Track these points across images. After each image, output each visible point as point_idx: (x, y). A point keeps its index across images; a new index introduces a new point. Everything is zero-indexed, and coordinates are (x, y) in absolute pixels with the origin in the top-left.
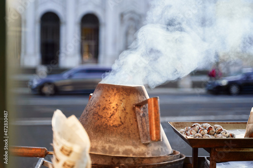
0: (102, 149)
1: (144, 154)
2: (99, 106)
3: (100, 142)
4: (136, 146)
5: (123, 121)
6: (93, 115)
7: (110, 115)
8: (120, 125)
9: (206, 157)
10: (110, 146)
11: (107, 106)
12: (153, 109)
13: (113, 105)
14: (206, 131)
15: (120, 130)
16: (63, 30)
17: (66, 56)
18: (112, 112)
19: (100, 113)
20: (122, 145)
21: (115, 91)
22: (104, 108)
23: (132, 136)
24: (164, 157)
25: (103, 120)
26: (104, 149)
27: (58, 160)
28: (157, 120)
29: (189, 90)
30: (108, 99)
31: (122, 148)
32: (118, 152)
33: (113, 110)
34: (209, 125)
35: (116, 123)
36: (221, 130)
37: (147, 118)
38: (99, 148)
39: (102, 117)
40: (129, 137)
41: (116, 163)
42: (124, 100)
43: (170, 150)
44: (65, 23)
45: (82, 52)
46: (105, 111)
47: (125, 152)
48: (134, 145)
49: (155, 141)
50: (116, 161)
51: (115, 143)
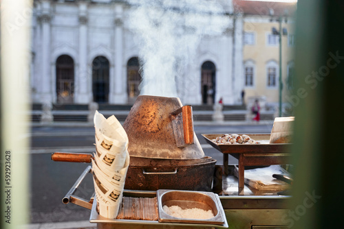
0: (142, 152)
1: (179, 157)
2: (139, 115)
3: (140, 146)
4: (172, 150)
5: (160, 128)
6: (134, 123)
7: (148, 122)
8: (157, 131)
9: (235, 165)
10: (148, 150)
11: (146, 115)
12: (187, 115)
13: (152, 113)
14: (235, 140)
15: (158, 135)
16: (112, 71)
17: (115, 93)
18: (150, 120)
19: (140, 121)
20: (159, 149)
21: (153, 102)
22: (143, 117)
23: (168, 141)
24: (198, 160)
25: (143, 127)
26: (143, 152)
27: (99, 155)
28: (190, 125)
29: (222, 122)
30: (147, 109)
31: (160, 151)
32: (156, 155)
33: (151, 118)
34: (237, 135)
35: (154, 129)
36: (248, 139)
37: (182, 125)
38: (139, 152)
39: (141, 125)
40: (166, 141)
41: (154, 165)
42: (161, 110)
43: (203, 154)
44: (114, 66)
45: (128, 91)
46: (144, 119)
47: (162, 155)
48: (170, 148)
49: (189, 144)
50: (154, 163)
51: (153, 147)
